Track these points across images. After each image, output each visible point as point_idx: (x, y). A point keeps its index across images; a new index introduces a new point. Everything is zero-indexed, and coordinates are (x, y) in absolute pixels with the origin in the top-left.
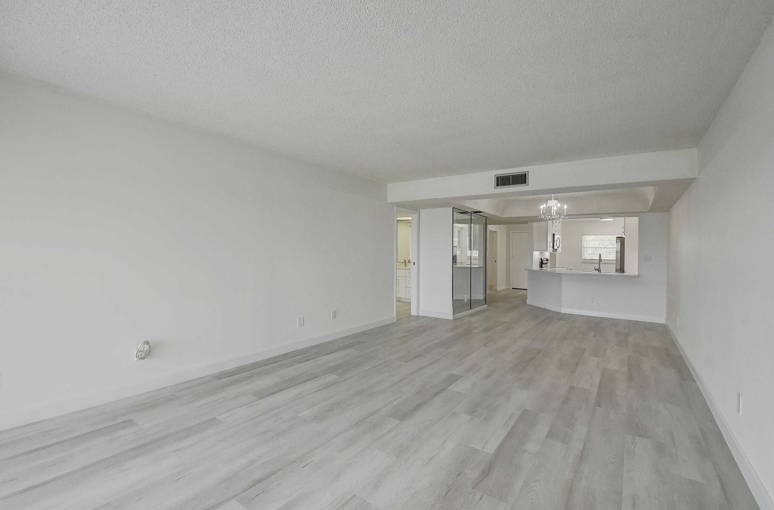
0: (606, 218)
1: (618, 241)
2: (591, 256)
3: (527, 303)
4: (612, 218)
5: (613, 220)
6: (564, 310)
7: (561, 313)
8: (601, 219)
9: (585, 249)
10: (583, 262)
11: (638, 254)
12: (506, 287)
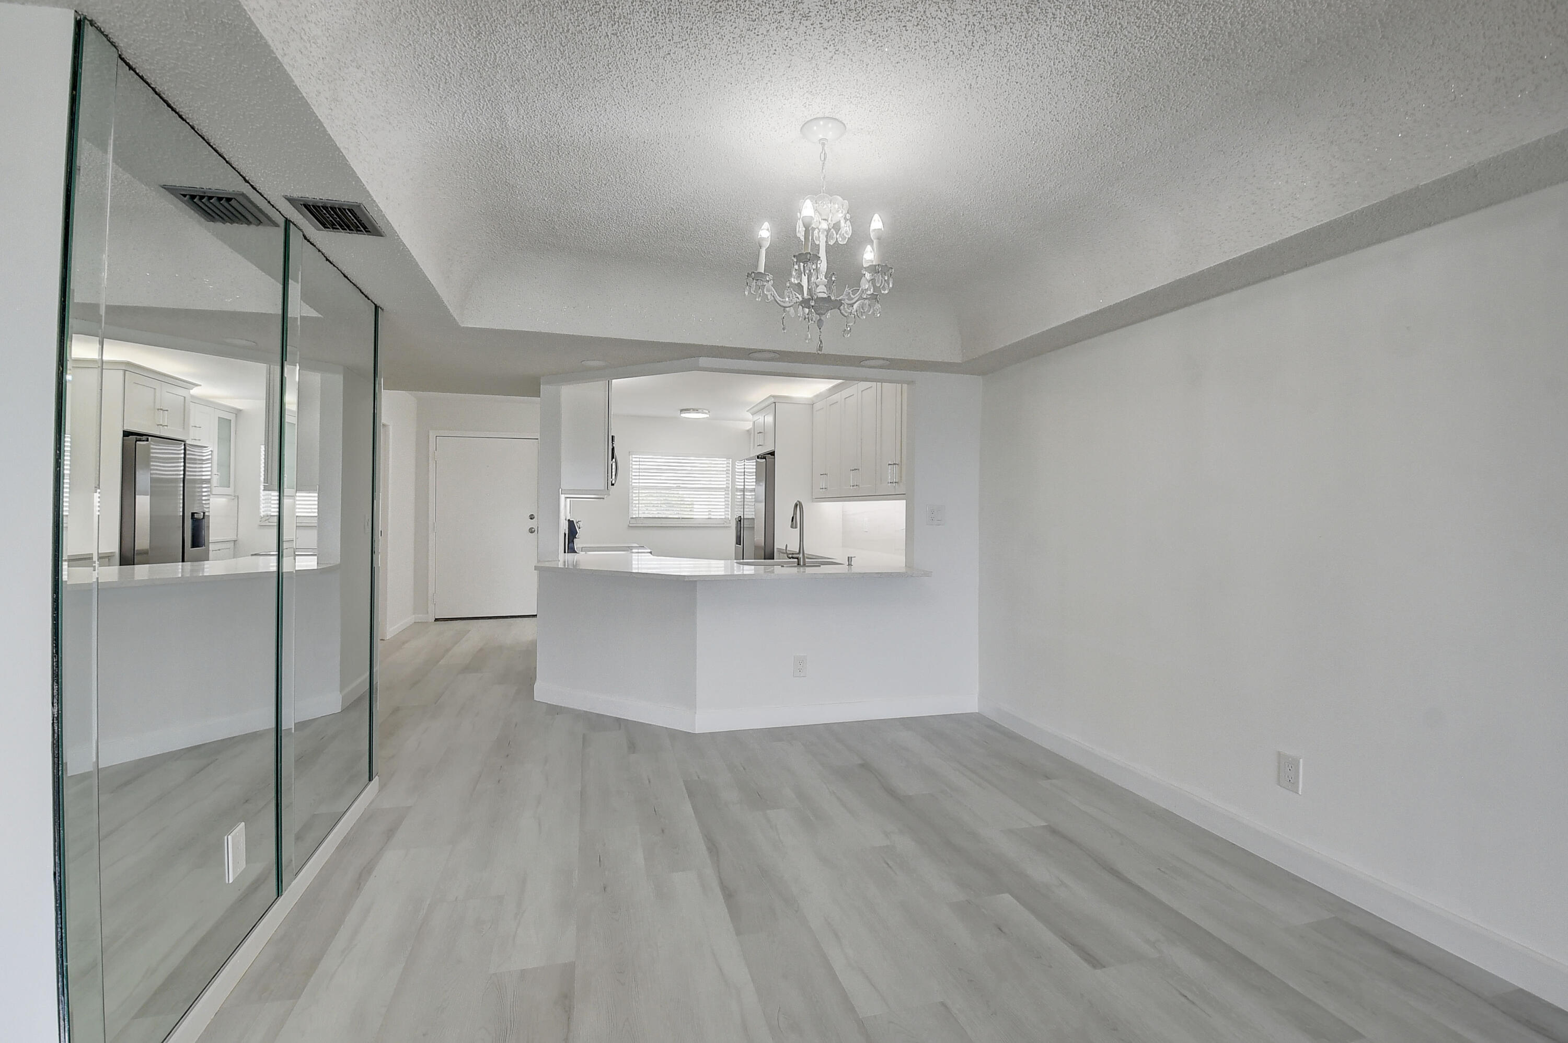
1: (760, 467)
3: (537, 699)
9: (637, 491)
10: (630, 525)
11: (905, 501)
12: (414, 616)
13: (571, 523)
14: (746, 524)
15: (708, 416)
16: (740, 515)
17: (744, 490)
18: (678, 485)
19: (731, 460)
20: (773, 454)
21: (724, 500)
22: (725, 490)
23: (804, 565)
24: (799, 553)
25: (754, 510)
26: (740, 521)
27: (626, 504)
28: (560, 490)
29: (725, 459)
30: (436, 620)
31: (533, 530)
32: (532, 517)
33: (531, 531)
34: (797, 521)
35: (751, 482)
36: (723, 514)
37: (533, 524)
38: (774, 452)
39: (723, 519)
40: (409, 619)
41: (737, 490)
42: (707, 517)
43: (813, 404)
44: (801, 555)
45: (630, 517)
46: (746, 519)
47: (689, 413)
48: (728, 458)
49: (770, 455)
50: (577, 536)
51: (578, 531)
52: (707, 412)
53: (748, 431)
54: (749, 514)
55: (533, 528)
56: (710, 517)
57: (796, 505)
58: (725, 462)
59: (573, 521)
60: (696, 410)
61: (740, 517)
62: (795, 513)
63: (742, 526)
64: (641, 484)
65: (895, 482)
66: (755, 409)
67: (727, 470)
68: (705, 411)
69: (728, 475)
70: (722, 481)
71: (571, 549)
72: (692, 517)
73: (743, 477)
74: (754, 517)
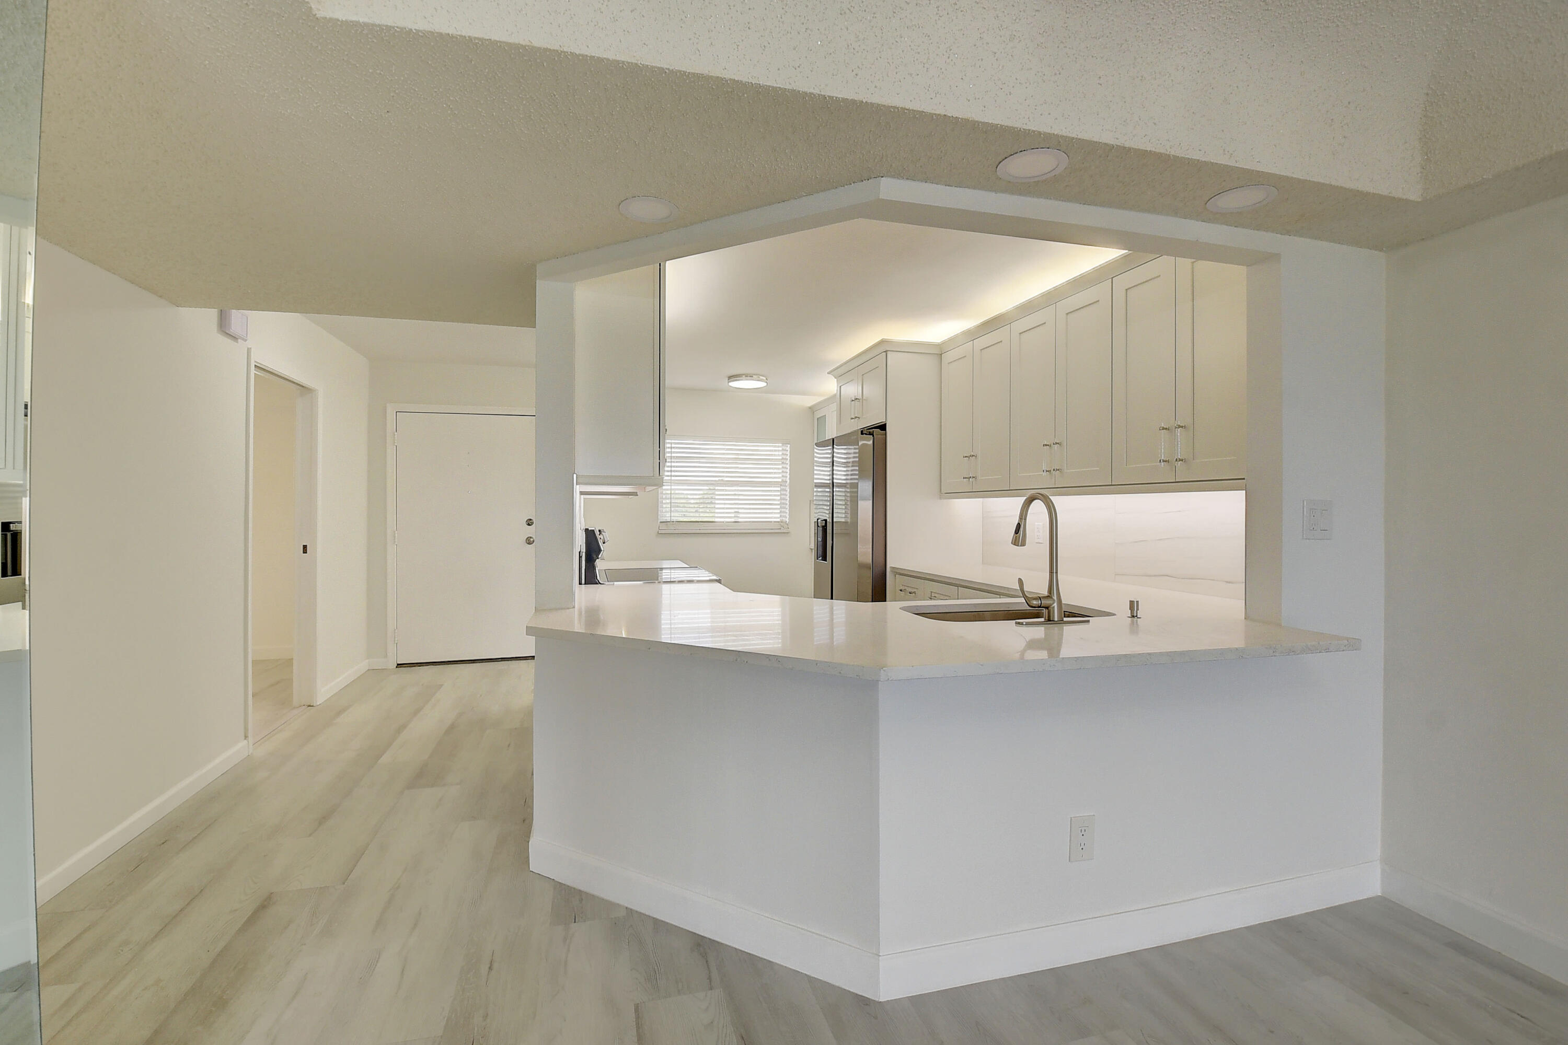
9: (669, 487)
10: (659, 535)
12: (367, 661)
13: (591, 536)
14: (837, 531)
15: (762, 384)
18: (721, 479)
19: (789, 446)
20: (883, 427)
21: (779, 498)
22: (781, 485)
26: (825, 526)
27: (655, 507)
28: (575, 476)
29: (781, 445)
30: (399, 665)
31: (532, 540)
32: (529, 523)
33: (529, 541)
36: (779, 516)
37: (530, 531)
38: (886, 424)
39: (778, 522)
40: (362, 666)
43: (941, 355)
45: (659, 521)
46: (836, 522)
47: (742, 380)
48: (784, 443)
49: (877, 430)
50: (600, 556)
51: (602, 549)
52: (765, 378)
54: (841, 517)
55: (531, 537)
58: (781, 449)
59: (593, 531)
60: (749, 376)
61: (826, 520)
63: (829, 532)
64: (673, 478)
66: (840, 371)
67: (783, 459)
68: (761, 377)
69: (785, 465)
70: (778, 473)
71: (590, 578)
72: (713, 520)
74: (852, 521)
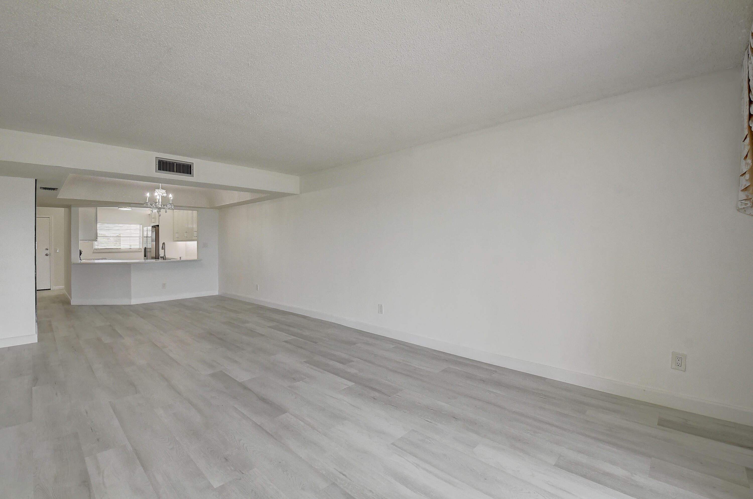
0: (124, 208)
1: (153, 230)
2: (102, 245)
3: (72, 304)
4: (131, 208)
5: (131, 209)
6: (134, 301)
7: (131, 305)
8: (119, 208)
10: (94, 252)
11: (197, 242)
14: (148, 250)
16: (145, 247)
17: (147, 237)
19: (142, 225)
21: (138, 241)
22: (139, 237)
23: (166, 259)
24: (164, 256)
25: (151, 245)
26: (146, 249)
28: (79, 240)
33: (47, 255)
34: (163, 248)
35: (150, 234)
36: (138, 246)
38: (159, 226)
39: (137, 248)
41: (145, 237)
42: (129, 248)
44: (165, 257)
45: (94, 249)
46: (148, 248)
48: (140, 225)
49: (157, 226)
53: (149, 214)
54: (149, 246)
56: (130, 248)
57: (163, 243)
58: (140, 227)
61: (146, 247)
62: (163, 245)
63: (146, 251)
65: (196, 236)
67: (140, 229)
69: (140, 231)
70: (138, 234)
73: (147, 232)
74: (151, 247)
